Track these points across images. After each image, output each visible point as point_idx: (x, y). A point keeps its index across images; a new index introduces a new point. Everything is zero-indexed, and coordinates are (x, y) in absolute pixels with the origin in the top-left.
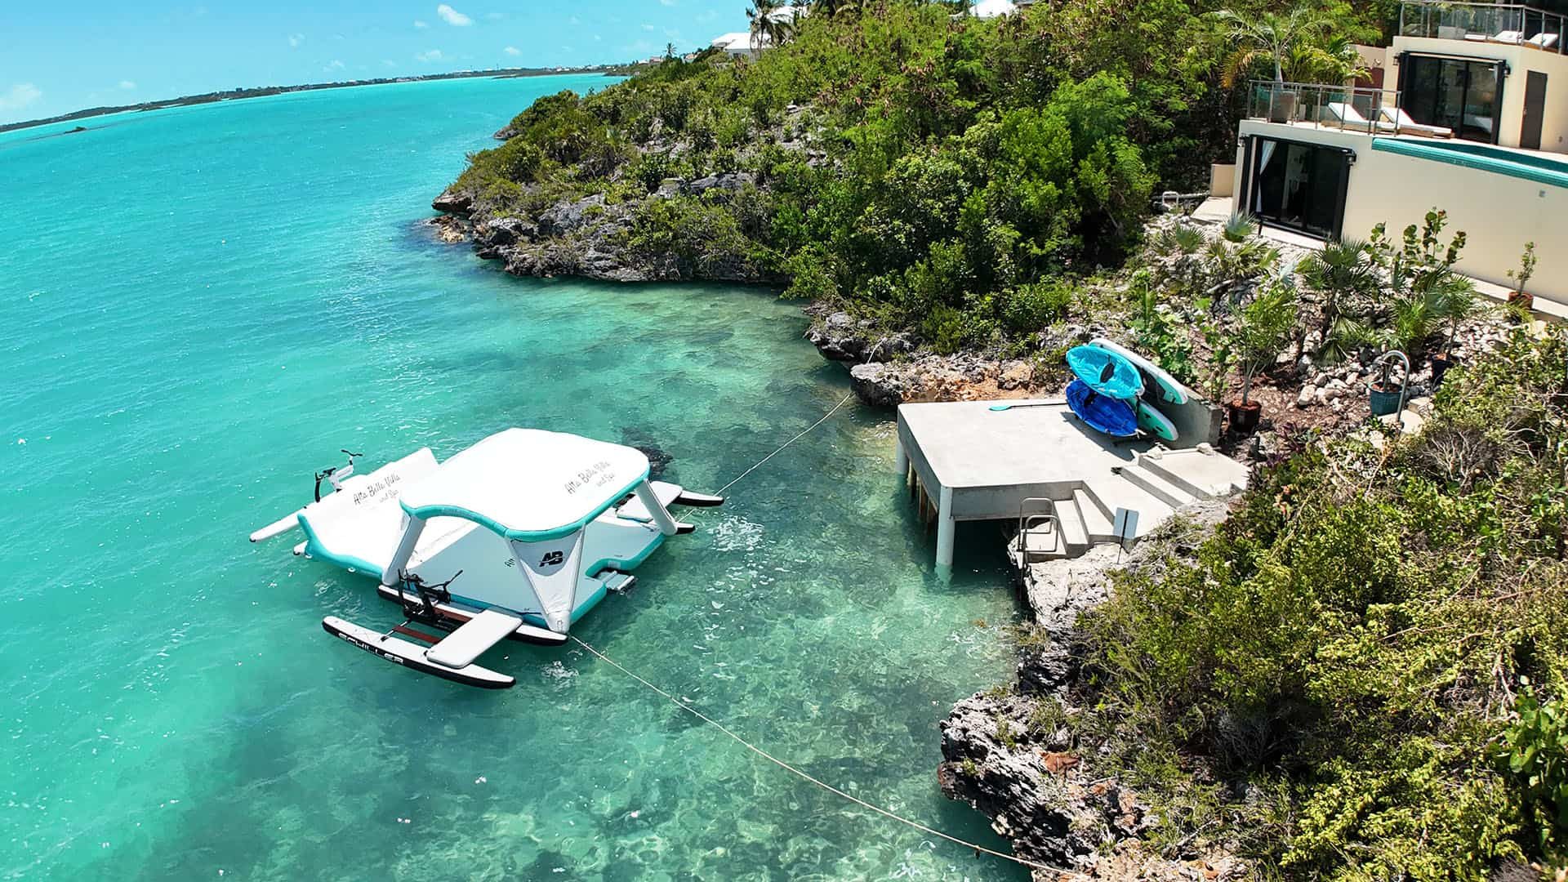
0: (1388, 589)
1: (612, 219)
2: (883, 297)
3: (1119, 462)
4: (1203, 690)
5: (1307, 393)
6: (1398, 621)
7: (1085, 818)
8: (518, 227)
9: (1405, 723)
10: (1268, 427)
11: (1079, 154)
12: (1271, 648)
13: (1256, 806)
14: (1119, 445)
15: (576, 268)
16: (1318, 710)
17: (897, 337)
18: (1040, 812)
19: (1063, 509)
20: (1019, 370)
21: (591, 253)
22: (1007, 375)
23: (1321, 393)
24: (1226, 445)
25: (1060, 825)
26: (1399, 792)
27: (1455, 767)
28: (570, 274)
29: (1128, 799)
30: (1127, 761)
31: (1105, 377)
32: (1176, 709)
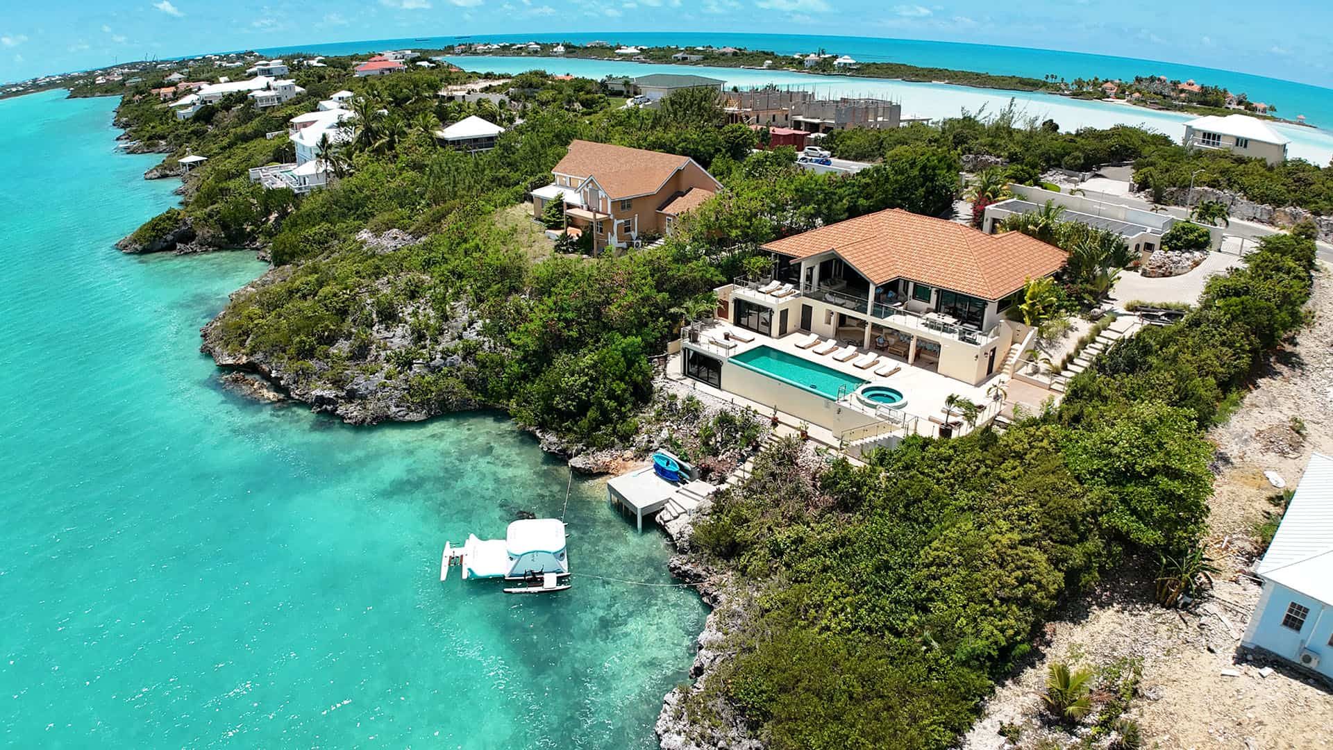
0: (747, 521)
1: (396, 388)
2: (569, 430)
3: (677, 489)
4: (718, 545)
5: (720, 458)
6: (749, 527)
7: (704, 573)
8: (337, 396)
9: (753, 543)
10: (713, 471)
11: (629, 368)
12: (729, 536)
13: (732, 562)
14: (674, 483)
15: (387, 417)
16: (739, 544)
17: (580, 446)
18: (695, 575)
19: (667, 505)
20: (628, 454)
21: (394, 409)
22: (625, 456)
23: (724, 457)
24: (703, 478)
25: (700, 576)
26: (754, 554)
27: (761, 548)
28: (385, 421)
29: (710, 568)
30: (708, 561)
31: (668, 464)
32: (713, 550)
